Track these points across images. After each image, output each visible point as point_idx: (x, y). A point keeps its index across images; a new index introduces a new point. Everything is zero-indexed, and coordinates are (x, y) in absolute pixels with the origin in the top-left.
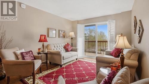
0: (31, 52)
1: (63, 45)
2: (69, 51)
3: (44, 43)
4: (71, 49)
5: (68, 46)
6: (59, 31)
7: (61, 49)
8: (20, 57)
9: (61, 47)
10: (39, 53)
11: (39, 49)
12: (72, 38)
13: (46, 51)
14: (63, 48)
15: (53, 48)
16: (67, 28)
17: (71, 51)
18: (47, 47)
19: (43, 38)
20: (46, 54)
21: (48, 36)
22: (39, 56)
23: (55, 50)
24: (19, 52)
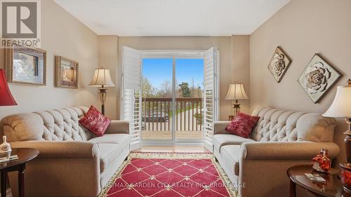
1: (77, 113)
2: (100, 135)
4: (106, 127)
5: (97, 116)
6: (57, 59)
7: (70, 129)
9: (70, 121)
12: (103, 91)
14: (77, 125)
15: (41, 129)
16: (83, 54)
17: (107, 132)
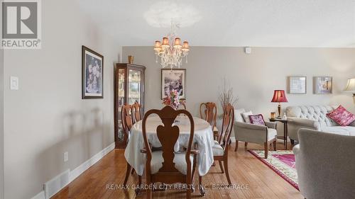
0: (261, 117)
1: (327, 109)
2: (342, 125)
3: (281, 103)
4: (350, 121)
5: (342, 112)
6: (314, 79)
7: (318, 117)
8: (248, 120)
9: (319, 113)
10: (272, 120)
11: (273, 114)
13: (285, 118)
14: (324, 116)
15: (300, 113)
17: (349, 125)
18: (287, 111)
19: (279, 95)
20: (285, 122)
21: (289, 92)
22: (273, 124)
23: (304, 117)
24: (246, 115)
